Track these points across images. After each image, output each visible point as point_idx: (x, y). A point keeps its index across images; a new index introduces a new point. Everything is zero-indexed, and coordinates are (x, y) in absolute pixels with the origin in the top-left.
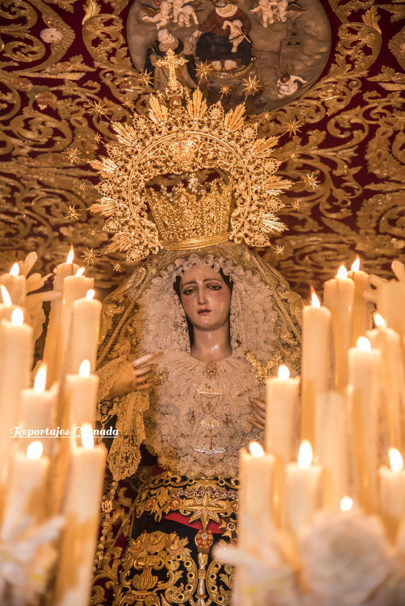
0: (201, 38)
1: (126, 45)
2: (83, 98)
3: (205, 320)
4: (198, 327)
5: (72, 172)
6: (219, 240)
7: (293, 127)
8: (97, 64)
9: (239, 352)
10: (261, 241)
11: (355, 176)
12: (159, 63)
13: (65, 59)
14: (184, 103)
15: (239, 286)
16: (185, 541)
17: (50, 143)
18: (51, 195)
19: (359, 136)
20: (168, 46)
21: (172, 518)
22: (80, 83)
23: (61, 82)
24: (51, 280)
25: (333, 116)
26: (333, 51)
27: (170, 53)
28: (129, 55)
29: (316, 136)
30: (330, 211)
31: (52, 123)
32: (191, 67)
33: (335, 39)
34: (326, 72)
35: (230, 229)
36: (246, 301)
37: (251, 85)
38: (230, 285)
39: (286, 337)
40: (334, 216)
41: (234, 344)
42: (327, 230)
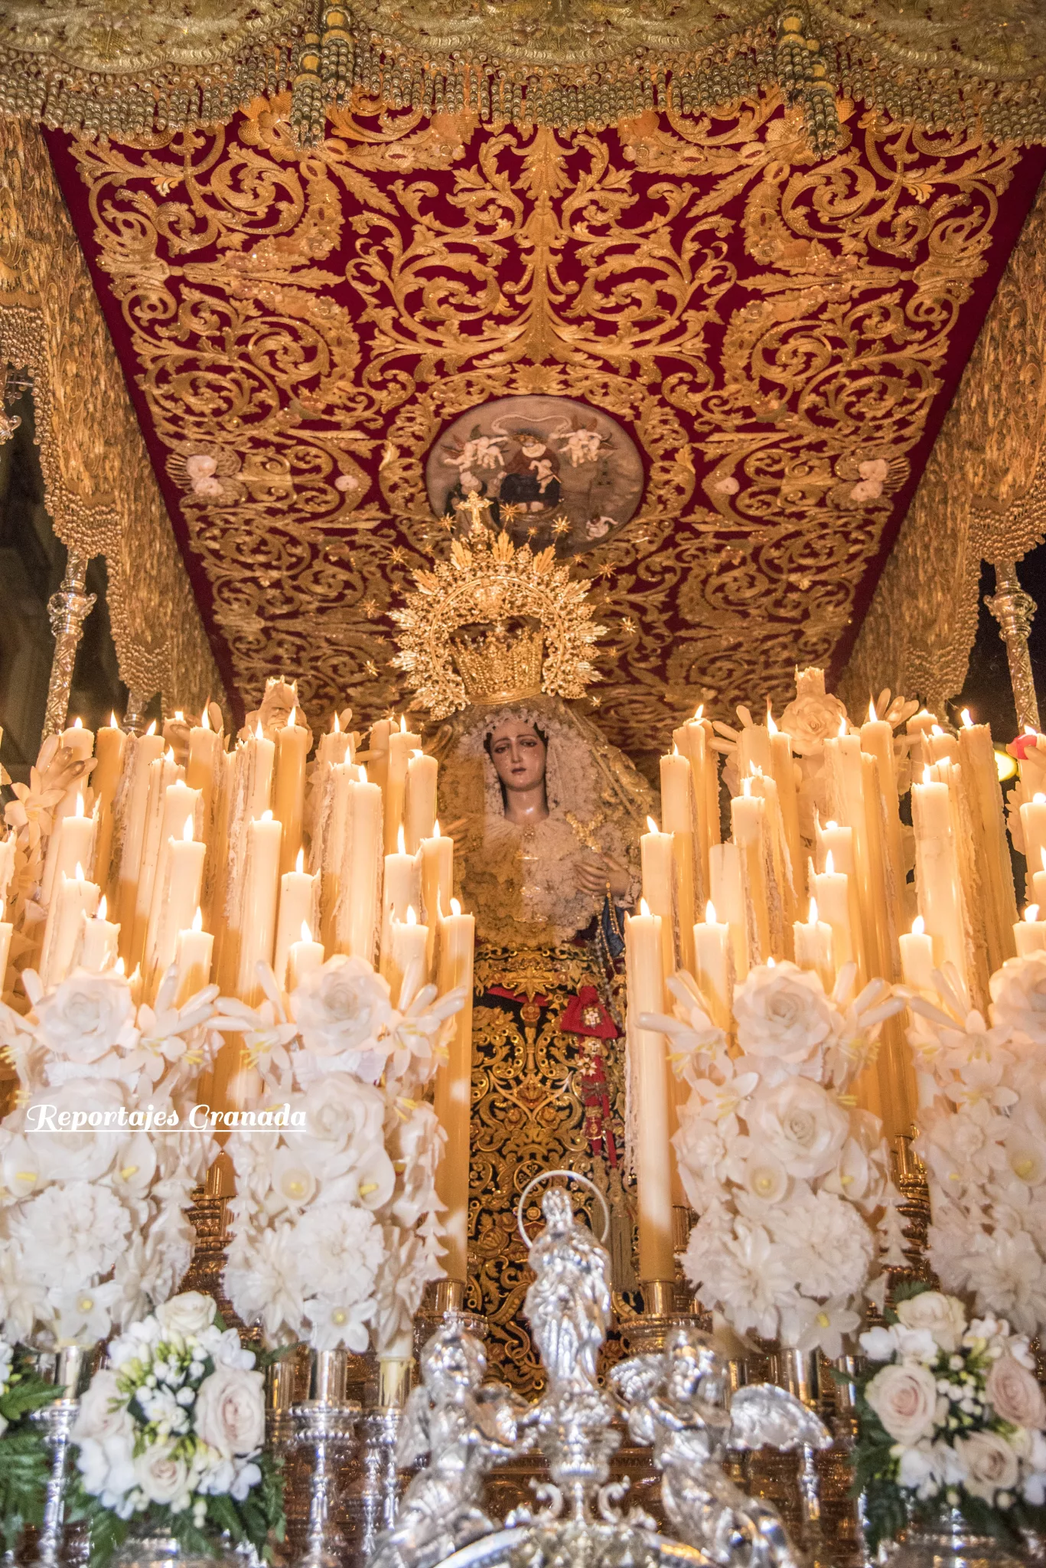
0: (506, 480)
1: (425, 489)
2: (377, 548)
3: (520, 780)
4: (513, 788)
5: (361, 627)
6: (531, 693)
7: (606, 570)
8: (393, 511)
9: (557, 812)
10: (576, 691)
11: (666, 623)
12: (462, 506)
13: (360, 507)
14: (489, 547)
15: (555, 742)
16: (510, 1016)
17: (341, 597)
18: (338, 653)
19: (671, 579)
20: (470, 489)
21: (495, 992)
22: (374, 531)
23: (354, 531)
24: (368, 738)
25: (644, 558)
26: (645, 491)
27: (473, 495)
28: (428, 499)
29: (626, 581)
30: (638, 660)
31: (343, 575)
32: (494, 511)
33: (647, 479)
34: (637, 513)
35: (542, 680)
36: (563, 758)
37: (561, 525)
38: (545, 741)
39: (606, 795)
40: (643, 665)
41: (551, 805)
42: (635, 681)
